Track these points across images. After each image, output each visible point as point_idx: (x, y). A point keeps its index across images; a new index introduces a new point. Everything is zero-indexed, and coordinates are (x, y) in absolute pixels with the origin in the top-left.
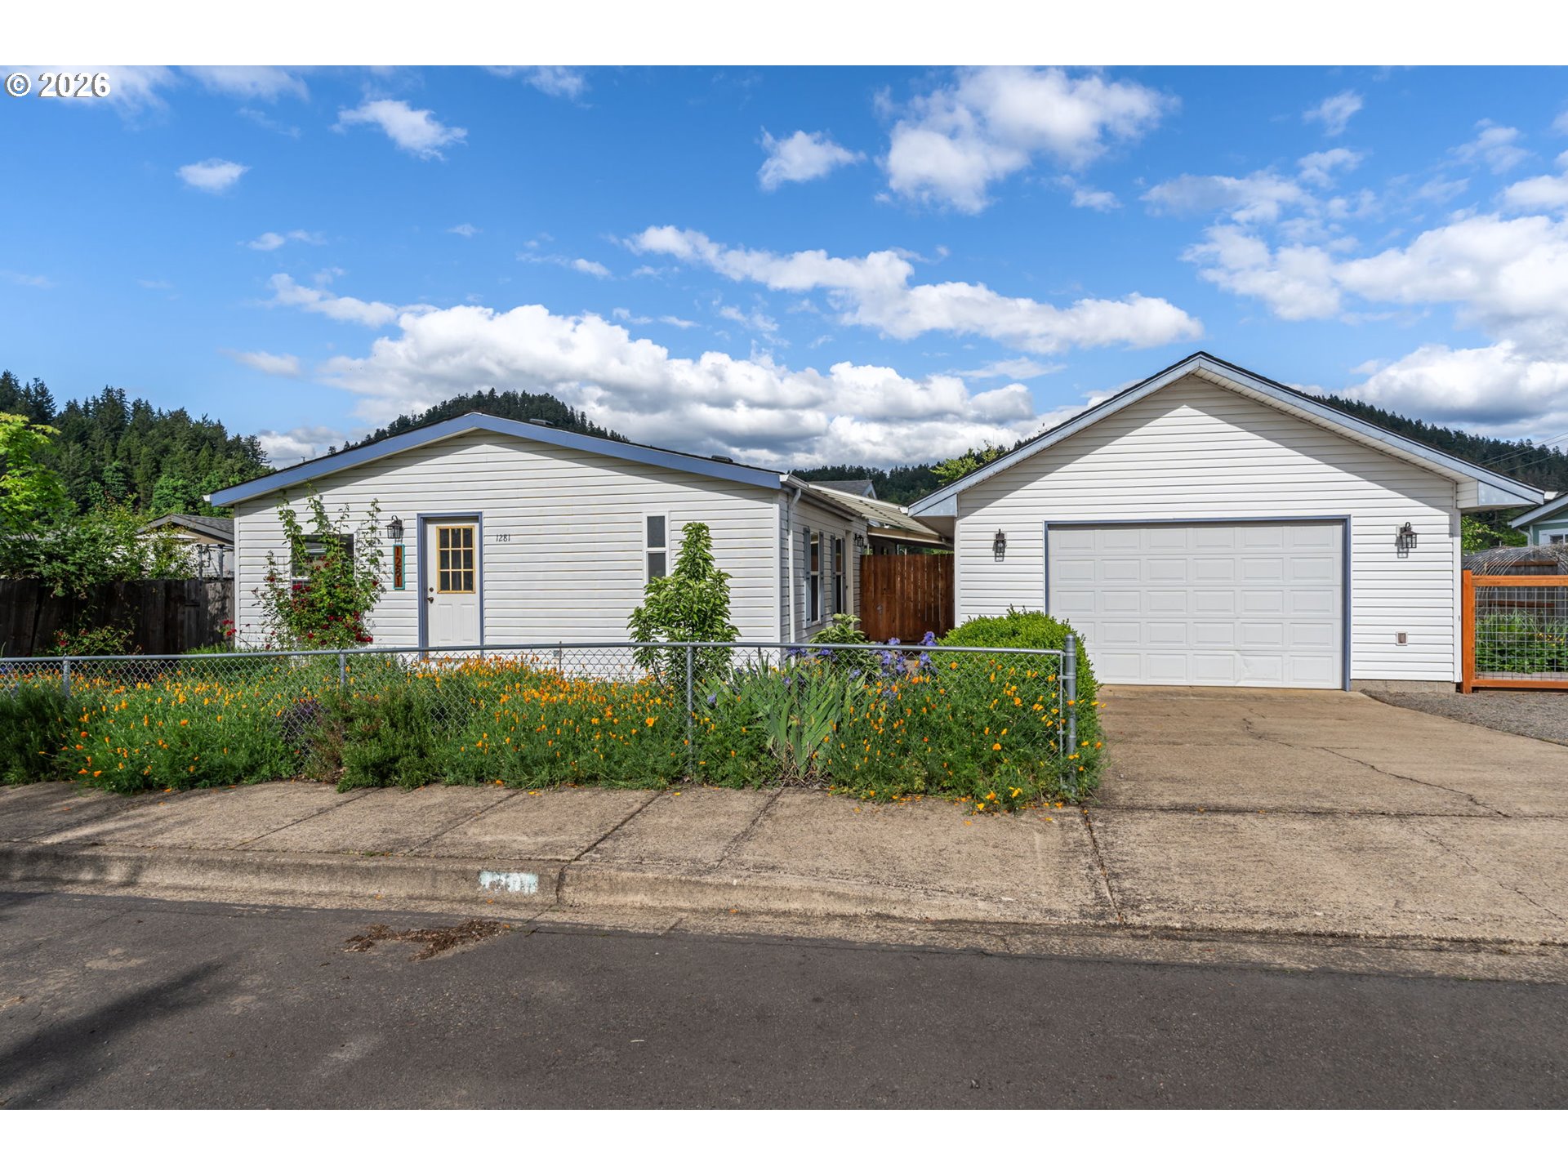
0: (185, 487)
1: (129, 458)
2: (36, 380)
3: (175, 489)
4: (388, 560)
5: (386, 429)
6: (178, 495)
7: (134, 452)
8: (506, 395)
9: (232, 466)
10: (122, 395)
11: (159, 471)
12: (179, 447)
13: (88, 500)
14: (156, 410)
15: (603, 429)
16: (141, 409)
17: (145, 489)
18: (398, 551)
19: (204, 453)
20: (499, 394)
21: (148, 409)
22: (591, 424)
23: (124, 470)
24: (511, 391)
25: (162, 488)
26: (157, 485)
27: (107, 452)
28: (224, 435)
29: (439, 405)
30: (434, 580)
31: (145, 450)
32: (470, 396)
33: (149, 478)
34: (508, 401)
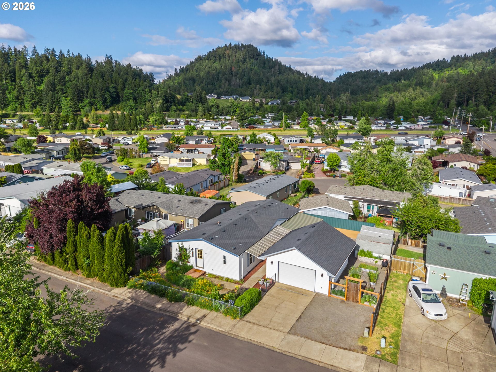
0: (132, 93)
1: (116, 83)
2: (87, 55)
3: (130, 93)
4: (191, 253)
5: (194, 61)
6: (131, 96)
7: (117, 81)
8: (235, 45)
9: (146, 85)
10: (111, 57)
11: (125, 87)
12: (130, 78)
13: (106, 98)
14: (122, 64)
15: (271, 58)
16: (117, 63)
17: (121, 93)
18: (193, 252)
19: (137, 80)
20: (233, 45)
21: (119, 64)
22: (267, 56)
23: (115, 87)
24: (237, 44)
25: (126, 93)
26: (124, 92)
27: (109, 82)
28: (143, 73)
29: (211, 51)
30: (197, 256)
31: (120, 80)
32: (222, 46)
33: (122, 90)
34: (236, 48)
